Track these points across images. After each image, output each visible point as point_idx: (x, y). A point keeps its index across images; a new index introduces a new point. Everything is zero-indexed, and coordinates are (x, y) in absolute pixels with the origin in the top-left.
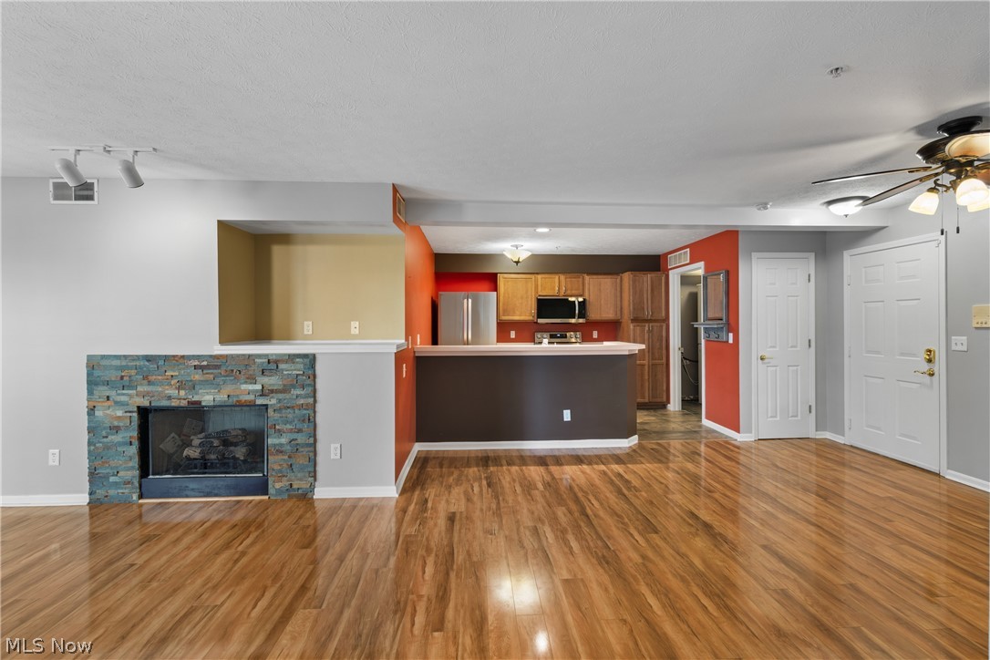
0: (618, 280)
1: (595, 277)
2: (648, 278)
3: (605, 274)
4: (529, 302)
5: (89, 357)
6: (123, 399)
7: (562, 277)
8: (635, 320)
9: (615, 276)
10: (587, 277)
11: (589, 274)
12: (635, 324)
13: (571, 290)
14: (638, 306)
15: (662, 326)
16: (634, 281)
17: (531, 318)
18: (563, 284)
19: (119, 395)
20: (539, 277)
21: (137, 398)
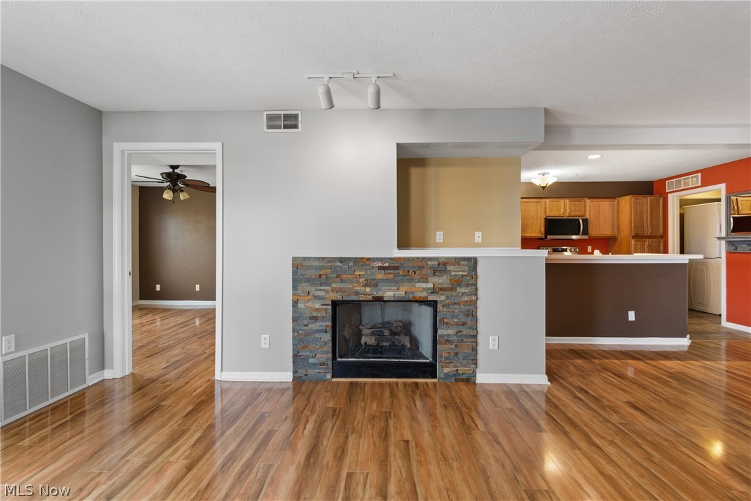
0: (615, 203)
1: (595, 200)
2: (647, 200)
3: (604, 198)
4: (539, 222)
5: (294, 259)
6: (321, 293)
7: (567, 201)
8: (636, 237)
9: (613, 200)
10: (588, 201)
11: (589, 198)
12: (636, 240)
13: (575, 211)
14: (639, 224)
15: (660, 242)
16: (636, 203)
17: (540, 235)
18: (568, 206)
19: (317, 290)
20: (548, 200)
21: (331, 293)
